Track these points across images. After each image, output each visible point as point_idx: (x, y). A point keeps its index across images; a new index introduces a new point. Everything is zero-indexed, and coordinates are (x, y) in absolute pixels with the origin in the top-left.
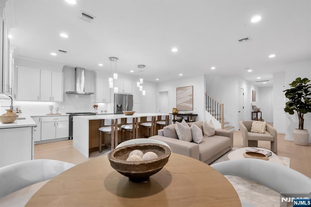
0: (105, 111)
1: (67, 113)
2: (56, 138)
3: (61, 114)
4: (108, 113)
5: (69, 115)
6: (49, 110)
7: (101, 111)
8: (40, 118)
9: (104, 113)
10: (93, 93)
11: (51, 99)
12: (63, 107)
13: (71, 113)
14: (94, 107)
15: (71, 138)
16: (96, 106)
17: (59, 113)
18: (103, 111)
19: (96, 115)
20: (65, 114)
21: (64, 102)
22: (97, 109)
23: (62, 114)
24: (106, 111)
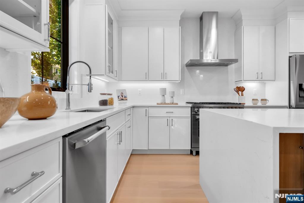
0: (262, 100)
1: (188, 103)
2: (171, 148)
3: (177, 104)
4: (268, 104)
5: (191, 105)
6: (161, 96)
7: (253, 100)
8: (147, 109)
9: (259, 104)
10: (236, 61)
11: (163, 78)
12: (181, 91)
13: (195, 103)
14: (237, 92)
15: (194, 153)
16: (240, 90)
17: (175, 102)
18: (257, 100)
19: (243, 108)
20: (184, 104)
21: (182, 83)
22: (242, 95)
23: (180, 104)
24: (266, 100)
